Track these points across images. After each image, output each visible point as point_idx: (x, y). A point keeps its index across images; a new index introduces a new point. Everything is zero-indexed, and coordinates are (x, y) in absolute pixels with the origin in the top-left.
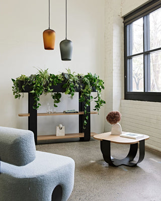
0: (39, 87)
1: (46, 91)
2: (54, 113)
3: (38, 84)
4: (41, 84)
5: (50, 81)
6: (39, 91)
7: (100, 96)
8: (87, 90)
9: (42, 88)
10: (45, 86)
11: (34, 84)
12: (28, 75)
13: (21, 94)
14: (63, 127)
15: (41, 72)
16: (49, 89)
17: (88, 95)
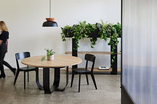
1: (83, 36)
4: (79, 32)
5: (86, 30)
6: (78, 37)
9: (80, 35)
10: (83, 33)
11: (74, 32)
12: (71, 25)
13: (66, 38)
15: (80, 23)
16: (86, 35)
17: (115, 40)
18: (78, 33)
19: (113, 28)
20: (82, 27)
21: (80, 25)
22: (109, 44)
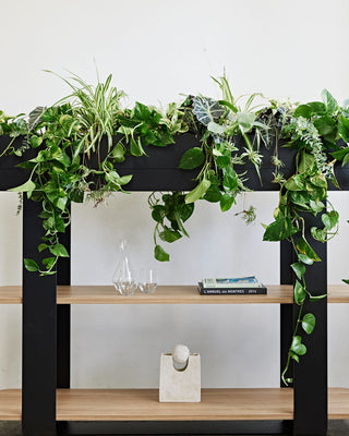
0: (60, 165)
1: (98, 183)
2: (147, 289)
3: (53, 150)
4: (69, 152)
5: (118, 137)
8: (306, 180)
9: (73, 170)
10: (91, 160)
14: (195, 361)
15: (82, 96)
16: (112, 176)
17: (315, 206)
18: (59, 156)
19: (301, 124)
20: (90, 119)
21: (76, 104)
22: (270, 235)
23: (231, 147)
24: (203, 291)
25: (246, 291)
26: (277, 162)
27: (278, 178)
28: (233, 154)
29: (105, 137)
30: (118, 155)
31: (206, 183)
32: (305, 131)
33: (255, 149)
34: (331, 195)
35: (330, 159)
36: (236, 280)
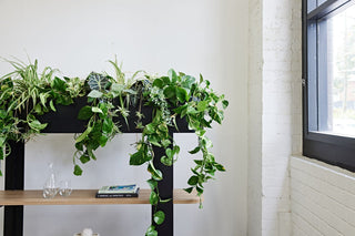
1: (24, 128)
2: (65, 193)
7: (208, 146)
8: (156, 127)
16: (35, 124)
17: (165, 143)
22: (133, 161)
23: (111, 105)
24: (98, 196)
25: (125, 196)
26: (139, 114)
27: (139, 125)
28: (112, 110)
29: (31, 99)
30: (38, 111)
31: (89, 129)
32: (157, 96)
33: (125, 106)
34: (176, 136)
35: (172, 113)
36: (122, 187)
